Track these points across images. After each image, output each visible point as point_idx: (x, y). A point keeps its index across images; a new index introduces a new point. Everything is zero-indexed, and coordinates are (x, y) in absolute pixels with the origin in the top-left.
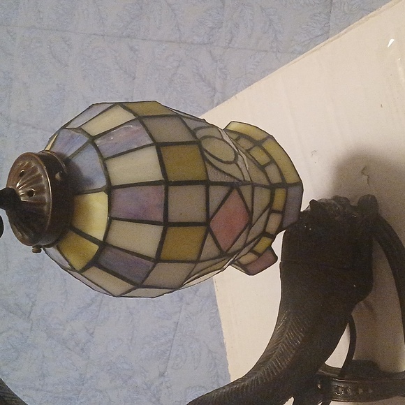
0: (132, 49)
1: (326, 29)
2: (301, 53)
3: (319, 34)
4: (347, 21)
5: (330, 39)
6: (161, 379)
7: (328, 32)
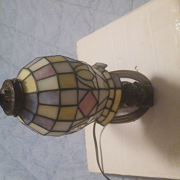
0: (61, 6)
1: (131, 7)
2: (122, 16)
3: (129, 9)
4: (139, 5)
5: (133, 11)
6: (65, 139)
7: (132, 8)
